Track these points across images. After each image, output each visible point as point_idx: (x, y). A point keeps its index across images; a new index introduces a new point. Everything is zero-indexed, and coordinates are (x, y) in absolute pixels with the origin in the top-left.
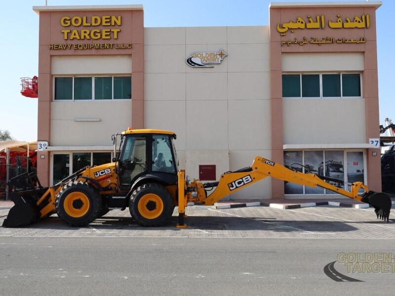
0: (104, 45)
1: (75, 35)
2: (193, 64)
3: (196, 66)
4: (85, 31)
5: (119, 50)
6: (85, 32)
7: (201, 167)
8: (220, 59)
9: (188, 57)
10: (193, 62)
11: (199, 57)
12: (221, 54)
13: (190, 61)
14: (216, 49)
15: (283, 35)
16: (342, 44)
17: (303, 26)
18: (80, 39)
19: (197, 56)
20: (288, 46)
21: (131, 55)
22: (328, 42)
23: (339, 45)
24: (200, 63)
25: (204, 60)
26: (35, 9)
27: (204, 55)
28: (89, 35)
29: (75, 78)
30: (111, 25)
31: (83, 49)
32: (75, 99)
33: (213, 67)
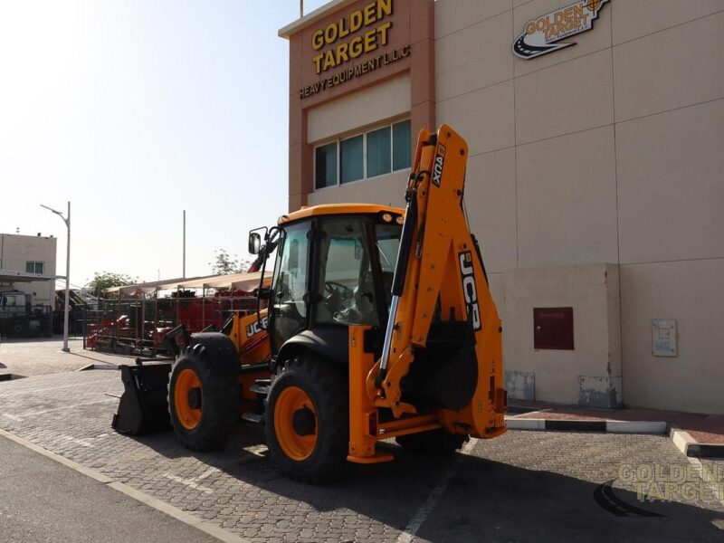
0: (367, 64)
1: (329, 60)
2: (527, 52)
4: (341, 47)
5: (391, 66)
6: (342, 50)
9: (517, 36)
10: (527, 47)
13: (521, 47)
18: (336, 66)
19: (536, 28)
21: (407, 71)
25: (553, 31)
26: (282, 34)
28: (347, 52)
29: (341, 143)
30: (377, 20)
31: (340, 83)
32: (341, 183)
33: (575, 44)
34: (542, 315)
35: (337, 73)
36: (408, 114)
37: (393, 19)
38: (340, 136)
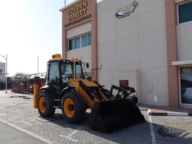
0: (81, 19)
1: (72, 17)
2: (118, 16)
5: (86, 19)
6: (75, 15)
9: (116, 12)
13: (117, 15)
18: (73, 19)
19: (120, 10)
21: (90, 21)
25: (124, 12)
26: (60, 11)
28: (76, 16)
29: (75, 39)
30: (83, 8)
31: (74, 23)
32: (75, 49)
33: (129, 15)
34: (121, 82)
35: (73, 21)
36: (91, 31)
37: (87, 7)
38: (74, 37)
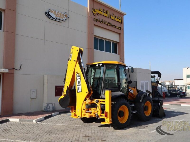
3: (52, 18)
7: (56, 87)
8: (65, 18)
11: (53, 13)
12: (66, 16)
14: (63, 11)
15: (95, 15)
16: (114, 28)
17: (102, 14)
20: (96, 22)
22: (110, 25)
23: (113, 28)
24: (54, 18)
27: (57, 13)
